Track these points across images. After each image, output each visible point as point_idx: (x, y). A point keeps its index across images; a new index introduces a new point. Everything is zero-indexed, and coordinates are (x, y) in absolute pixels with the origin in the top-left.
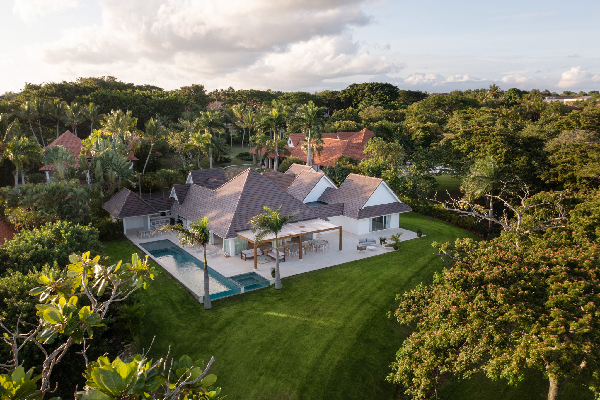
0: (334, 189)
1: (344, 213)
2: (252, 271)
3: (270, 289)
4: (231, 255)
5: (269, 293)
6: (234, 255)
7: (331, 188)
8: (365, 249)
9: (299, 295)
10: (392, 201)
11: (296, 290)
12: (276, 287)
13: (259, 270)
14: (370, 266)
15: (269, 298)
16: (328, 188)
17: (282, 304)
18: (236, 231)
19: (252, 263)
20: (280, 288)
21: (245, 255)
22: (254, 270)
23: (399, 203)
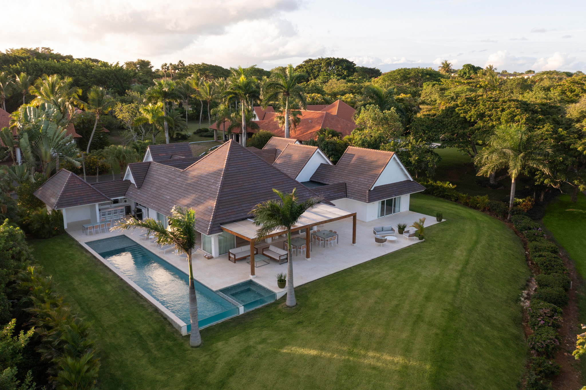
0: (329, 165)
1: (348, 195)
2: (249, 279)
3: (280, 307)
4: (213, 255)
5: (280, 312)
6: (218, 255)
7: (324, 164)
8: (385, 240)
9: (323, 315)
10: (402, 179)
11: (317, 306)
12: (288, 303)
13: (257, 277)
14: (400, 265)
15: (282, 321)
16: (321, 164)
17: (304, 331)
18: (221, 224)
19: (246, 267)
20: (294, 304)
21: (235, 255)
22: (251, 277)
23: (410, 181)
